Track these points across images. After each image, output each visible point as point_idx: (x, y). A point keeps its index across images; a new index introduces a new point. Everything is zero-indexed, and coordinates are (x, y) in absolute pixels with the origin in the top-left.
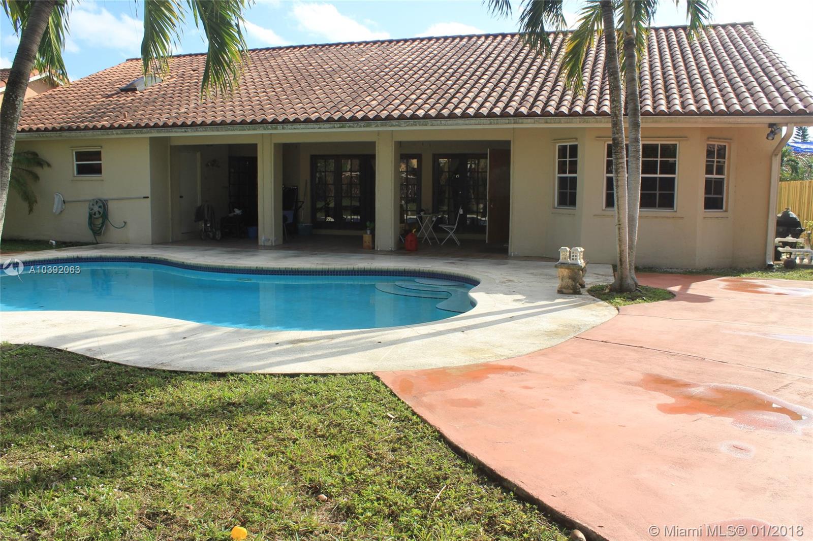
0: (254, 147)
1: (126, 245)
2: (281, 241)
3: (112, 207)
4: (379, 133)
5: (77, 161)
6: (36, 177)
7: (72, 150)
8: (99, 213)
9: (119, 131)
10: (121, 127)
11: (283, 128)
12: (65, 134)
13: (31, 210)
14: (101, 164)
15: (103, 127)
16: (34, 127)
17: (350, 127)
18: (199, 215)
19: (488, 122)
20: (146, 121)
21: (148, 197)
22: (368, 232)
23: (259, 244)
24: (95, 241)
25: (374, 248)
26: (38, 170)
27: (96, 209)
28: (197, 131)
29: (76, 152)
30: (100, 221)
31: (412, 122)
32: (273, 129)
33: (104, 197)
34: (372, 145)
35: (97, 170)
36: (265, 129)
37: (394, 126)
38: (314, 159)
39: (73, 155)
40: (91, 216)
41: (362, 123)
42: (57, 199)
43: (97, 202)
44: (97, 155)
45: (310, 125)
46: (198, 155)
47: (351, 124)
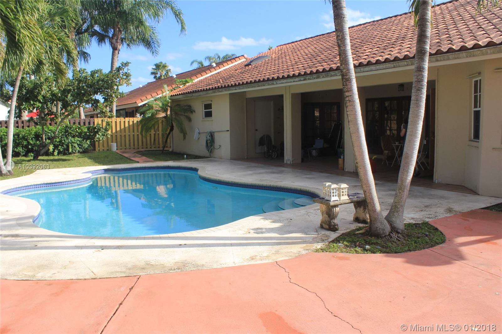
3: (216, 136)
5: (205, 110)
6: (190, 120)
7: (202, 103)
8: (210, 140)
9: (211, 91)
11: (277, 84)
12: (194, 94)
13: (185, 138)
14: (211, 111)
18: (262, 142)
21: (228, 131)
22: (341, 157)
23: (285, 162)
24: (210, 156)
25: (344, 169)
27: (208, 137)
29: (204, 105)
30: (211, 144)
33: (212, 130)
35: (211, 114)
39: (203, 106)
40: (207, 142)
42: (197, 131)
43: (209, 134)
44: (210, 106)
46: (272, 103)
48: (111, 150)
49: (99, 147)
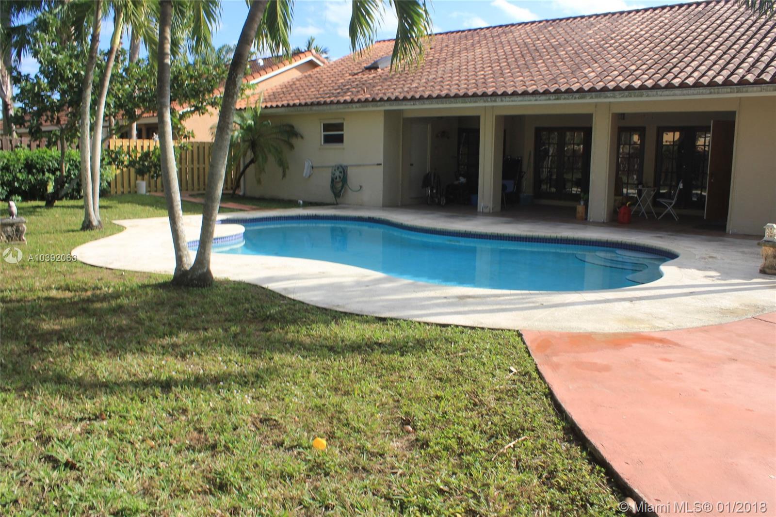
0: (477, 119)
1: (361, 206)
2: (499, 208)
3: (351, 172)
4: (596, 105)
5: (324, 132)
6: (292, 147)
7: (321, 122)
8: (340, 177)
9: (358, 105)
10: (359, 101)
11: (502, 101)
12: (315, 108)
13: (284, 175)
14: (343, 134)
15: (345, 102)
16: (291, 103)
17: (565, 99)
18: (426, 181)
19: (708, 92)
20: (381, 95)
21: (380, 164)
22: (582, 203)
23: (479, 210)
24: (335, 202)
25: (586, 219)
26: (294, 141)
27: (337, 173)
28: (424, 103)
29: (324, 124)
30: (340, 185)
31: (626, 93)
32: (492, 101)
33: (344, 163)
34: (589, 117)
35: (339, 139)
36: (485, 102)
37: (609, 97)
38: (538, 131)
39: (321, 127)
40: (333, 180)
41: (577, 95)
42: (307, 165)
43: (338, 168)
44: (340, 127)
45: (527, 98)
46: (429, 126)
47: (566, 96)
48: (136, 192)
49: (116, 187)
